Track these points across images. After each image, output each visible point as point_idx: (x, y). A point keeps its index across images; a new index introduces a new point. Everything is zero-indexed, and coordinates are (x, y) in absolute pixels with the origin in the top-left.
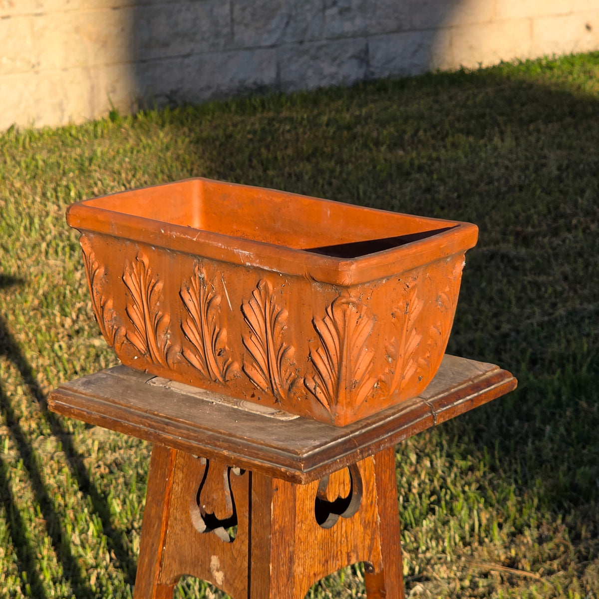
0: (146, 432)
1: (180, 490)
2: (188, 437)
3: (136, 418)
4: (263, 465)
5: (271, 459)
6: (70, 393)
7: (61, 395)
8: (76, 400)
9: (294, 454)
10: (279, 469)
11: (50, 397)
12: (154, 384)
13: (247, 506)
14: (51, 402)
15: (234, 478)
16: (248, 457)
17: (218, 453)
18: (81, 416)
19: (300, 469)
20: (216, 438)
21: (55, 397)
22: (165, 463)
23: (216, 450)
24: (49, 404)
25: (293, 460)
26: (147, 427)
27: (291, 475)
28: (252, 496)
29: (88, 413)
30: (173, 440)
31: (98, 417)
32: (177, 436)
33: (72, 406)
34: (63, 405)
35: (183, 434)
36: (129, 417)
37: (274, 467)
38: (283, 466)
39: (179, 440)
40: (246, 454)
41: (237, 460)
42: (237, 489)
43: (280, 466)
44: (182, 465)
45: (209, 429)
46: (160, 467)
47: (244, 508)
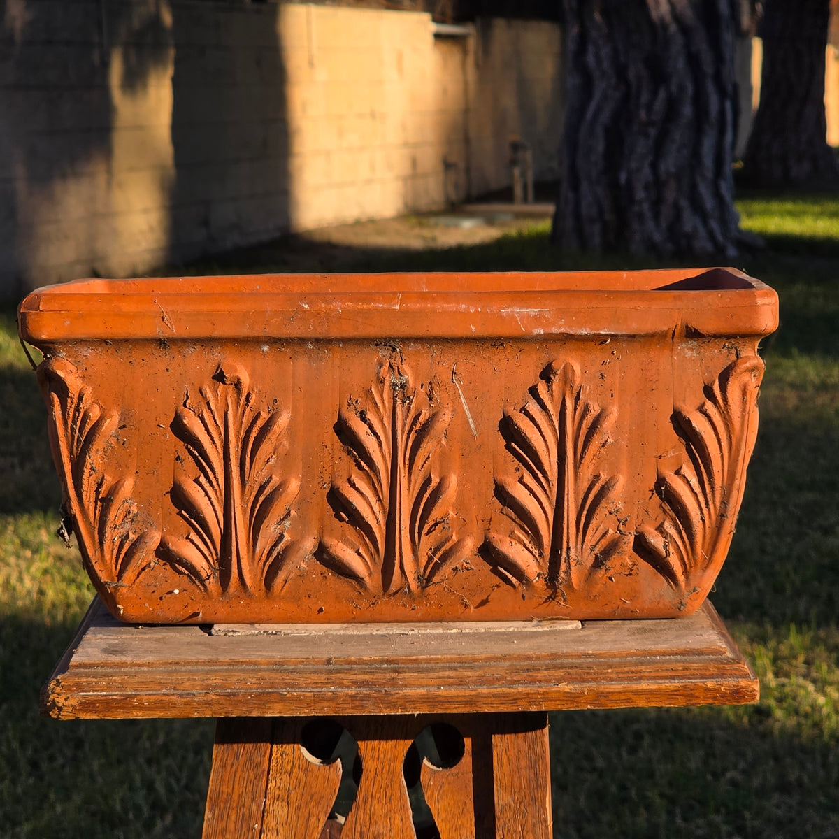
0: (353, 697)
2: (462, 683)
3: (314, 678)
4: (663, 686)
5: (673, 674)
6: (109, 670)
7: (90, 679)
8: (136, 679)
9: (711, 656)
10: (702, 684)
11: (58, 690)
12: (237, 634)
13: (471, 824)
14: (66, 700)
15: (432, 779)
16: (620, 682)
17: (547, 693)
18: (161, 708)
19: (745, 675)
20: (527, 668)
21: (73, 686)
22: (249, 794)
23: (541, 687)
24: (60, 705)
25: (722, 663)
26: (349, 687)
27: (731, 690)
28: (496, 799)
29: (181, 696)
30: (427, 695)
31: (214, 697)
32: (433, 686)
33: (130, 693)
34: (106, 696)
35: (446, 680)
36: (295, 680)
37: (687, 684)
38: (705, 680)
39: (443, 691)
40: (611, 680)
41: (598, 693)
42: (442, 798)
43: (698, 680)
44: (285, 789)
45: (500, 658)
46: (235, 805)
47: (463, 832)
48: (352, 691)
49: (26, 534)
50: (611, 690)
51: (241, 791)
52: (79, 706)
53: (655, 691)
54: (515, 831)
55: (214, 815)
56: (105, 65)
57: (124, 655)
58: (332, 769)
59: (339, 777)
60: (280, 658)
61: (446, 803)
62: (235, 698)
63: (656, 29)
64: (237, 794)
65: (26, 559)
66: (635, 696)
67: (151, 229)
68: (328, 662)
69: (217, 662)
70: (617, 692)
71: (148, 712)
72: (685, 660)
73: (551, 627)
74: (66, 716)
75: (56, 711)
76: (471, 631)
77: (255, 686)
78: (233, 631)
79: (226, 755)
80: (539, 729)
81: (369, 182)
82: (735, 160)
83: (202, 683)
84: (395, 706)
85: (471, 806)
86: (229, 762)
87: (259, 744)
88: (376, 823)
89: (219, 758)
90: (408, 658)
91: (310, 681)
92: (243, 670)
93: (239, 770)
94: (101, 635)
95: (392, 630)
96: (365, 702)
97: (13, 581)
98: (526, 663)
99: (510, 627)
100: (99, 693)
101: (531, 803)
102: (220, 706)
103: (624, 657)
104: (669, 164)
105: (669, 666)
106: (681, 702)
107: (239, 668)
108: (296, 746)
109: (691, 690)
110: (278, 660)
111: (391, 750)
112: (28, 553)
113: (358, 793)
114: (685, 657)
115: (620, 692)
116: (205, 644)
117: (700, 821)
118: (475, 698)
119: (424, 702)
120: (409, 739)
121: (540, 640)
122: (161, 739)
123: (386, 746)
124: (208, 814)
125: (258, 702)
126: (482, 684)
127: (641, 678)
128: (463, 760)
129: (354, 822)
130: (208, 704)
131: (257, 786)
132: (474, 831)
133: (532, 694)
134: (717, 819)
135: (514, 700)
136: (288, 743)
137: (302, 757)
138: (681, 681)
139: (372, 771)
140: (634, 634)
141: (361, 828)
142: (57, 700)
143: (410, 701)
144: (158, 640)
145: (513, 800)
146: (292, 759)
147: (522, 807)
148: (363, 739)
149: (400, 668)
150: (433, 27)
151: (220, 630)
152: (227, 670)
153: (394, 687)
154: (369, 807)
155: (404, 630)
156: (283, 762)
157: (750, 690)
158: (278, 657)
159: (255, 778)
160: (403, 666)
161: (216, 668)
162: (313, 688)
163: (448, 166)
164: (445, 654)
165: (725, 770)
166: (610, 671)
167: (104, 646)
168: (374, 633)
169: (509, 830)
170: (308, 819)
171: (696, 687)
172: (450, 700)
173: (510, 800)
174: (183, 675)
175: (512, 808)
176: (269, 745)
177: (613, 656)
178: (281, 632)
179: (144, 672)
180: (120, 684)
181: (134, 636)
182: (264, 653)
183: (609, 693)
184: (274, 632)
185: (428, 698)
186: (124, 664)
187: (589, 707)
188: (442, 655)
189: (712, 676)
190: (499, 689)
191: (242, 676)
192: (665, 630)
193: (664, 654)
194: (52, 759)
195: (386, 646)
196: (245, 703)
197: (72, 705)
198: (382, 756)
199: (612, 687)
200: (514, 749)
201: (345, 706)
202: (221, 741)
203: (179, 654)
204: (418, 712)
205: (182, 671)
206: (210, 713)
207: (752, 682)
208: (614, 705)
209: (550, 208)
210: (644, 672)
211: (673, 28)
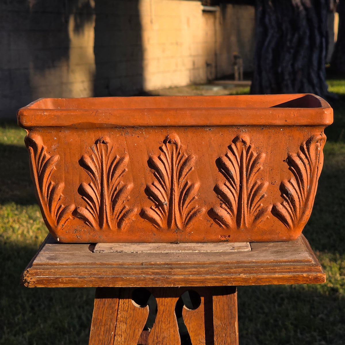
0: (153, 279)
1: (123, 340)
2: (199, 274)
3: (136, 271)
4: (285, 276)
5: (289, 270)
6: (49, 267)
7: (41, 270)
8: (61, 271)
9: (306, 263)
10: (301, 275)
11: (28, 275)
12: (104, 252)
13: (203, 333)
14: (31, 279)
15: (187, 314)
16: (266, 274)
17: (235, 278)
18: (71, 283)
19: (320, 271)
20: (227, 267)
21: (34, 273)
22: (110, 320)
23: (233, 276)
24: (29, 281)
25: (310, 266)
26: (151, 275)
27: (314, 278)
28: (214, 323)
29: (79, 278)
30: (184, 279)
31: (93, 279)
32: (187, 275)
33: (58, 276)
34: (48, 277)
35: (192, 272)
36: (128, 272)
37: (295, 275)
38: (303, 273)
39: (191, 277)
40: (263, 273)
41: (257, 278)
42: (191, 322)
43: (300, 273)
44: (125, 318)
45: (215, 263)
46: (103, 324)
47: (200, 336)
48: (152, 277)
49: (31, 213)
50: (263, 277)
51: (106, 319)
52: (36, 282)
53: (281, 277)
54: (222, 336)
55: (95, 328)
56: (67, 22)
57: (56, 260)
58: (145, 310)
59: (147, 313)
60: (122, 262)
61: (193, 324)
62: (103, 279)
63: (294, 9)
64: (105, 320)
65: (30, 224)
66: (273, 280)
67: (85, 89)
68: (142, 264)
69: (95, 264)
70: (265, 278)
71: (66, 285)
72: (294, 264)
73: (238, 250)
74: (31, 286)
75: (27, 284)
76: (204, 252)
77: (111, 274)
78: (103, 251)
79: (100, 303)
80: (233, 293)
81: (175, 71)
82: (326, 63)
83: (88, 272)
84: (170, 283)
85: (203, 325)
86: (101, 306)
87: (114, 299)
88: (163, 332)
89: (97, 304)
90: (176, 263)
91: (134, 272)
92: (106, 267)
93: (105, 309)
94: (47, 252)
95: (170, 251)
96: (158, 281)
97: (25, 232)
98: (227, 265)
99: (221, 250)
100: (45, 276)
101: (229, 325)
102: (96, 282)
103: (268, 263)
104: (299, 64)
105: (287, 267)
106: (292, 282)
107: (104, 266)
108: (129, 299)
109: (297, 277)
110: (121, 263)
111: (170, 301)
112: (31, 221)
113: (156, 320)
114: (295, 263)
115: (266, 278)
116: (90, 256)
117: (308, 335)
118: (204, 280)
119: (183, 282)
120: (177, 297)
121: (233, 256)
122: (85, 298)
123: (168, 300)
124: (92, 328)
125: (112, 281)
126: (208, 274)
127: (275, 272)
128: (200, 306)
129: (154, 332)
130: (91, 281)
131: (113, 316)
132: (205, 336)
133: (229, 278)
134: (315, 334)
135: (221, 281)
136: (126, 298)
137: (132, 305)
138: (293, 273)
139: (162, 311)
140: (273, 253)
141: (157, 335)
142: (27, 279)
143: (177, 281)
144: (71, 254)
145: (222, 323)
146: (128, 305)
147: (225, 326)
148: (157, 297)
149: (173, 267)
150: (202, 7)
151: (97, 250)
152: (99, 267)
153: (170, 275)
154: (160, 326)
155: (176, 251)
156: (124, 306)
157: (322, 277)
158: (121, 262)
159: (112, 313)
160: (174, 266)
161: (94, 266)
162: (135, 275)
163: (208, 65)
164: (192, 261)
165: (318, 314)
166: (262, 269)
167: (48, 256)
168: (162, 252)
169: (219, 336)
170: (134, 331)
171: (299, 276)
172: (193, 281)
173: (220, 323)
174: (81, 269)
175: (221, 327)
176: (118, 299)
177: (264, 262)
178: (123, 251)
179: (64, 268)
180: (54, 272)
181: (61, 253)
182: (115, 260)
183: (262, 278)
184: (120, 251)
185: (184, 280)
186: (56, 264)
187: (253, 284)
188: (191, 262)
189: (305, 272)
190: (214, 276)
191: (105, 269)
192: (286, 252)
193: (286, 262)
194: (40, 305)
195: (167, 258)
196: (107, 281)
197: (33, 281)
198: (166, 304)
199: (263, 276)
200: (222, 302)
201: (149, 283)
202: (98, 297)
203: (79, 260)
204: (180, 286)
205: (80, 268)
206: (92, 285)
207: (323, 274)
208: (264, 283)
209: (249, 83)
210: (277, 269)
211: (301, 8)
